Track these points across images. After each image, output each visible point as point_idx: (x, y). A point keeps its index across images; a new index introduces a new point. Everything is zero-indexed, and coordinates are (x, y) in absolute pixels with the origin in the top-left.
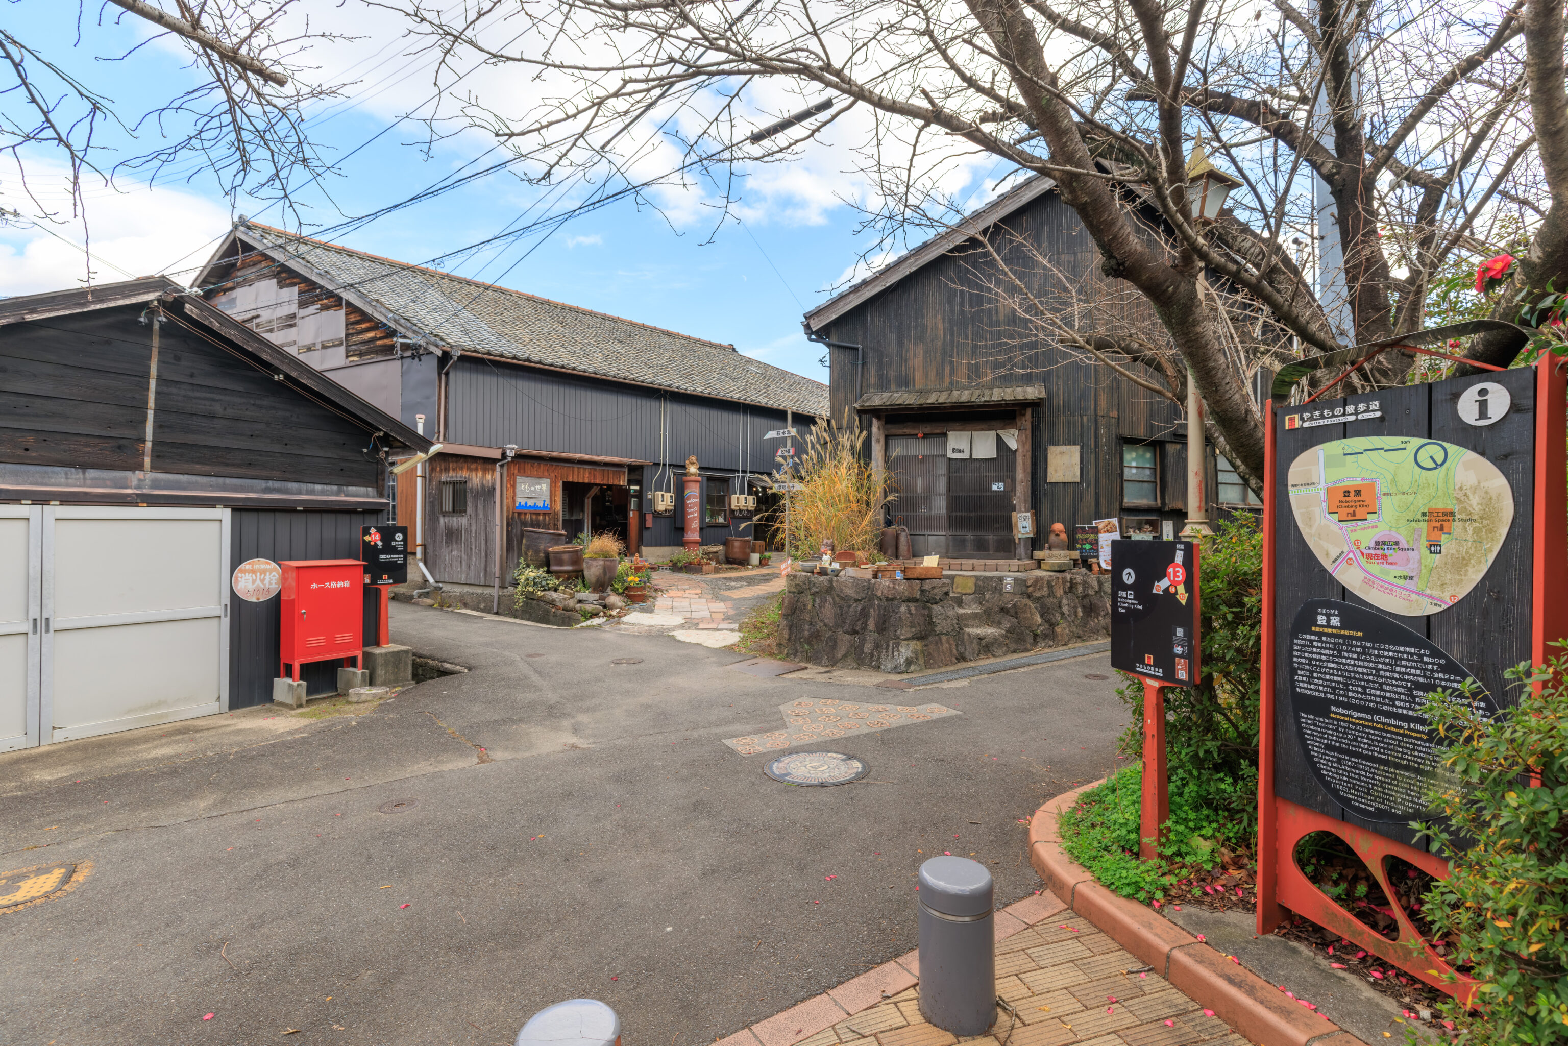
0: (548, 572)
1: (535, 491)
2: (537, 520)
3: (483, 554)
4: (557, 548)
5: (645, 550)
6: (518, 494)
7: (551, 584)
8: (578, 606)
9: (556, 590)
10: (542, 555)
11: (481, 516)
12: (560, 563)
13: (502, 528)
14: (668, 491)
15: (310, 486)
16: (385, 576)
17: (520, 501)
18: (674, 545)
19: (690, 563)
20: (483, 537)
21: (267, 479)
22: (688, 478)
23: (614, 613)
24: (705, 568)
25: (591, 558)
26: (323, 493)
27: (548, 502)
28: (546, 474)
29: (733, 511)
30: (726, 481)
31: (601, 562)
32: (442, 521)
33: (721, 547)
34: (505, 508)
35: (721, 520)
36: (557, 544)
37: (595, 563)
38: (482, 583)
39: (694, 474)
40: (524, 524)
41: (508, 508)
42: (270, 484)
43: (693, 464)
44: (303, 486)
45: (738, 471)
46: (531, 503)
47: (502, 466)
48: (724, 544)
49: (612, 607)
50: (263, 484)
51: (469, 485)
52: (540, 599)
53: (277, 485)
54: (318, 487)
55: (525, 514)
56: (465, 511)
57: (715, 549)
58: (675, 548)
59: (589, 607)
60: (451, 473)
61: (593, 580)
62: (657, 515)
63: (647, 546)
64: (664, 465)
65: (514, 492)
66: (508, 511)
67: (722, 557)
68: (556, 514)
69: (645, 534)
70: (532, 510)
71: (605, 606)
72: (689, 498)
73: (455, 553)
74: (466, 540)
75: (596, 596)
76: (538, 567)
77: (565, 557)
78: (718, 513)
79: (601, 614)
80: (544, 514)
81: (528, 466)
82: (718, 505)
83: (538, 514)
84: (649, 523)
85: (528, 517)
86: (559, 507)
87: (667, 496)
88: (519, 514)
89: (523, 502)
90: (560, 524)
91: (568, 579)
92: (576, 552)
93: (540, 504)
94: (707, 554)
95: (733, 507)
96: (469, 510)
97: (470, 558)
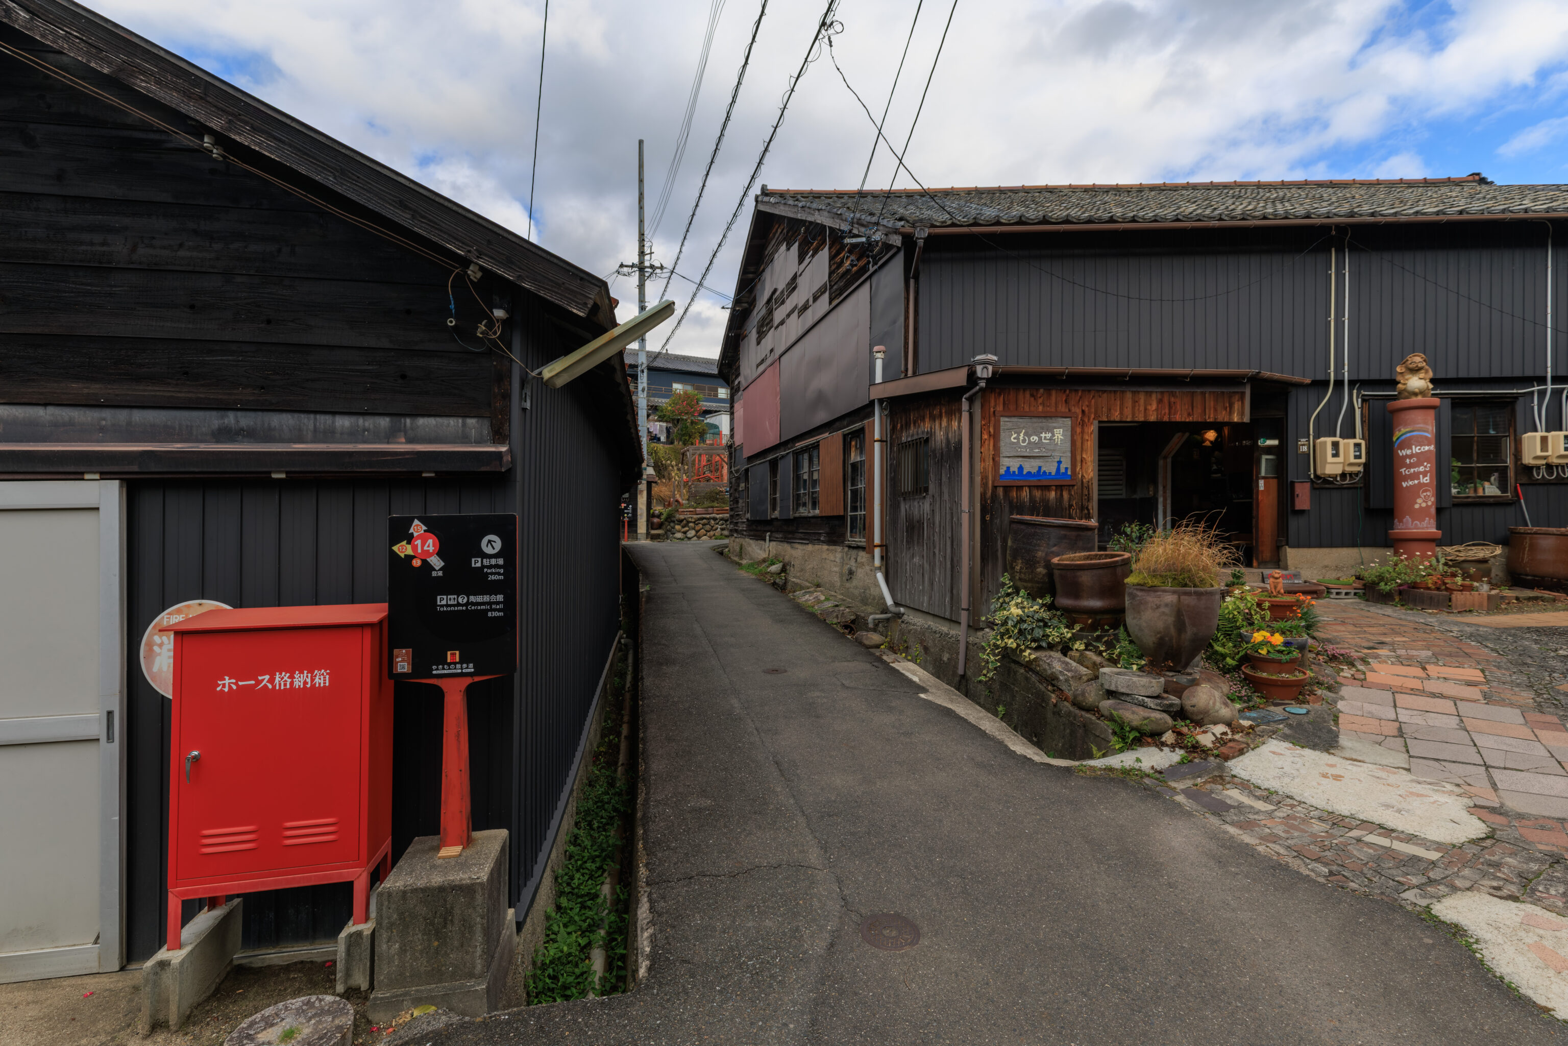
0: (1051, 607)
1: (1039, 444)
2: (1045, 501)
3: (949, 564)
4: (1075, 557)
5: (1292, 555)
6: (1005, 450)
7: (1054, 635)
8: (1106, 704)
9: (1066, 649)
10: (1041, 570)
11: (946, 497)
12: (1075, 591)
13: (972, 515)
14: (1349, 433)
15: (324, 420)
16: (453, 655)
17: (1009, 464)
18: (1364, 545)
19: (1414, 586)
20: (949, 534)
21: (223, 407)
22: (1402, 403)
23: (1206, 740)
24: (1458, 597)
25: (1141, 586)
26: (354, 435)
27: (1066, 464)
28: (1063, 408)
29: (1528, 470)
30: (1509, 403)
31: (1170, 598)
32: (903, 507)
33: (1498, 550)
34: (978, 479)
35: (1491, 489)
36: (1073, 548)
37: (1151, 599)
38: (947, 615)
39: (1422, 393)
40: (1019, 508)
41: (984, 478)
42: (231, 419)
43: (1415, 371)
44: (308, 422)
45: (1542, 380)
46: (1030, 466)
47: (971, 400)
48: (1504, 542)
49: (1200, 720)
50: (214, 420)
51: (932, 444)
52: (1029, 666)
53: (246, 420)
54: (343, 422)
55: (1020, 488)
56: (926, 490)
57: (1481, 553)
58: (1366, 552)
59: (1133, 716)
60: (912, 430)
61: (1149, 639)
62: (1322, 484)
63: (1298, 545)
64: (1339, 383)
65: (997, 448)
66: (984, 485)
67: (1497, 571)
68: (1085, 487)
69: (1294, 524)
70: (1033, 481)
71: (1180, 714)
72: (1406, 444)
73: (916, 560)
74: (929, 538)
75: (1155, 684)
76: (1032, 596)
77: (1086, 578)
78: (1485, 475)
79: (1169, 737)
80: (1060, 488)
81: (1024, 398)
82: (1483, 457)
83: (1047, 488)
84: (1303, 498)
85: (1025, 494)
86: (1090, 471)
87: (1347, 445)
88: (1007, 489)
89: (1014, 465)
90: (1094, 506)
91: (1093, 628)
92: (1112, 566)
93: (1050, 468)
94: (1456, 564)
95: (1527, 459)
96: (932, 488)
97: (933, 570)
